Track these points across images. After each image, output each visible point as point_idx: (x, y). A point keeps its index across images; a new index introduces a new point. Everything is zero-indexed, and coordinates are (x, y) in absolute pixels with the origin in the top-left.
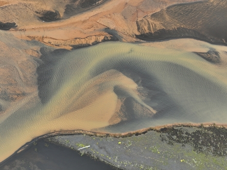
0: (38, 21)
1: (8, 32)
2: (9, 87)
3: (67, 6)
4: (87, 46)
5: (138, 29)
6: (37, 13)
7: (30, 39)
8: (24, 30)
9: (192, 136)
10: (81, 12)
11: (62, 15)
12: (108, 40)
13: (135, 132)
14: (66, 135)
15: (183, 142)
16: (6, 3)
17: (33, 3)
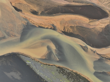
0: (30, 13)
1: (18, 12)
2: (11, 31)
3: (42, 12)
4: (44, 28)
5: (64, 29)
6: (31, 10)
7: (25, 18)
9: (68, 73)
10: (46, 16)
11: (39, 14)
12: (52, 29)
13: (49, 64)
14: (24, 56)
15: (64, 74)
16: (21, 2)
17: (31, 6)
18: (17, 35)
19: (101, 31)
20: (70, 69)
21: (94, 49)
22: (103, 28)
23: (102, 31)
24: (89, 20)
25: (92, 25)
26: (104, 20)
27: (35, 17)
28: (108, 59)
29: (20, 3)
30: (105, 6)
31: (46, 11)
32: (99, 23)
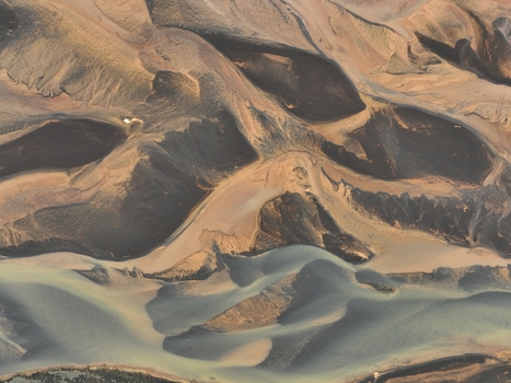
19: (123, 194)
20: (78, 366)
21: (129, 265)
22: (126, 182)
23: (129, 193)
24: (69, 174)
25: (86, 187)
26: (118, 153)
28: (187, 278)
30: (100, 109)
32: (105, 169)
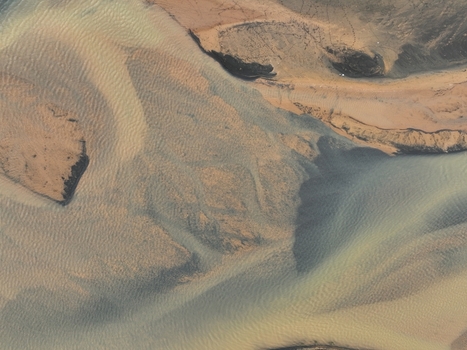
0: (327, 71)
1: (250, 86)
2: (226, 217)
3: (407, 48)
4: (436, 152)
6: (330, 51)
7: (298, 112)
8: (290, 88)
11: (388, 67)
16: (260, 16)
17: (324, 25)
18: (269, 232)
27: (361, 96)
29: (249, 26)
31: (427, 38)
